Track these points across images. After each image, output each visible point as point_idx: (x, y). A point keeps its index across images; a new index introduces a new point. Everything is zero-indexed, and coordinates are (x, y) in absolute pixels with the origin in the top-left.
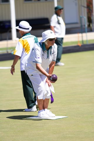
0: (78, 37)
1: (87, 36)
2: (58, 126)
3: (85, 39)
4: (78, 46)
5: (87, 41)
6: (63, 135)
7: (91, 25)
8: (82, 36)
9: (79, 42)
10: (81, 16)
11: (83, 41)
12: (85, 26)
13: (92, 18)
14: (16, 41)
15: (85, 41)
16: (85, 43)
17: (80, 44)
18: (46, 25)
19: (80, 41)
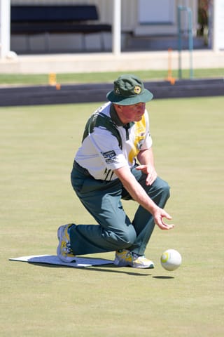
0: (170, 59)
1: (191, 58)
2: (89, 284)
3: (185, 65)
4: (167, 83)
5: (191, 71)
6: (99, 307)
7: (206, 31)
8: (180, 59)
9: (169, 71)
10: (181, 6)
11: (180, 71)
12: (189, 31)
13: (209, 14)
14: (7, 58)
15: (185, 70)
16: (185, 76)
17: (173, 79)
18: (90, 23)
19: (174, 71)
